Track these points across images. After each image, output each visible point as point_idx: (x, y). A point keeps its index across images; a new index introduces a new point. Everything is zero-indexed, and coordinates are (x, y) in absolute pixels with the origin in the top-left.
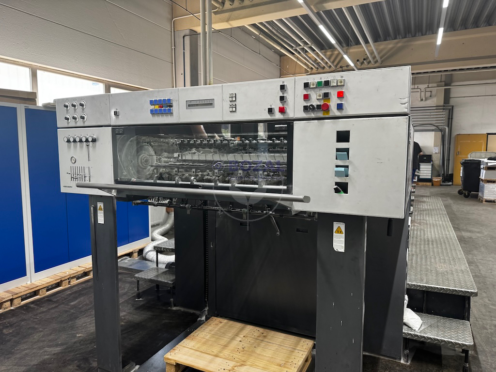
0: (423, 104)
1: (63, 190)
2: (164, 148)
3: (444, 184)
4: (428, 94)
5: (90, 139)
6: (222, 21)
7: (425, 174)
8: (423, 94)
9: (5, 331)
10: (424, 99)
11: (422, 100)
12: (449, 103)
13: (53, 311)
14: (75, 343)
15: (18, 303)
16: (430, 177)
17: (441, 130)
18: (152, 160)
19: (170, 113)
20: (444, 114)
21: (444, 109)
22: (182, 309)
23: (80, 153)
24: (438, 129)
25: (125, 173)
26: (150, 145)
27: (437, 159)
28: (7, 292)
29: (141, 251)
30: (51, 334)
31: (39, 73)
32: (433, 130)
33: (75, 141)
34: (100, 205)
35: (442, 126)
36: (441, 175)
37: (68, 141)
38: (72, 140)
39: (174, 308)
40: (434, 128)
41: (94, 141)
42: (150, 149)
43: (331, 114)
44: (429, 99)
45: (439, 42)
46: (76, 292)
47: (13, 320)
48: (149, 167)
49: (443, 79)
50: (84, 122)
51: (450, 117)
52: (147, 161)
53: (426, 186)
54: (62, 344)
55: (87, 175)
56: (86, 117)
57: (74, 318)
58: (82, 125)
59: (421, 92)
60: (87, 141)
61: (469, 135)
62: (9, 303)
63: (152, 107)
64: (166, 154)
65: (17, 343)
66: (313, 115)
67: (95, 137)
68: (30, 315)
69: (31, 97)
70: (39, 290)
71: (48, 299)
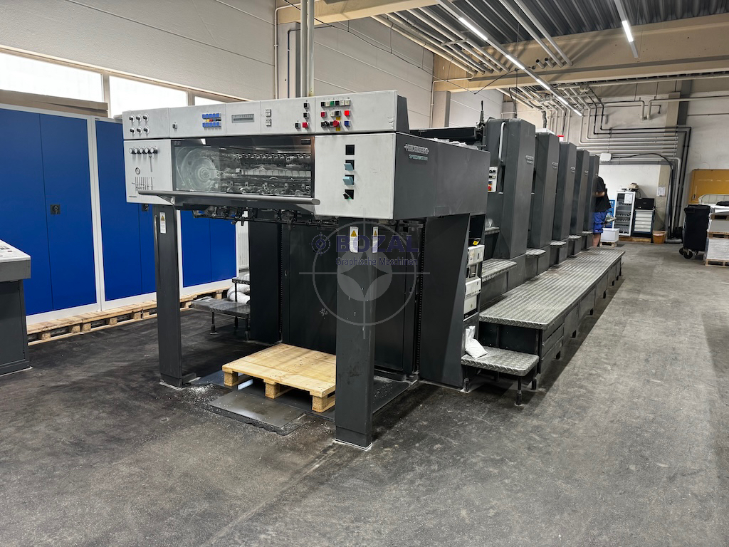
0: (647, 124)
1: (129, 200)
2: (227, 163)
3: (670, 241)
4: (655, 110)
5: (152, 151)
6: (334, 12)
7: (642, 226)
8: (647, 109)
9: (74, 349)
10: (648, 116)
11: (645, 118)
12: (685, 124)
13: (123, 337)
14: (142, 360)
15: (87, 328)
16: (649, 231)
17: (670, 163)
18: (213, 174)
19: (219, 126)
20: (676, 140)
21: (677, 132)
22: (257, 343)
23: (144, 163)
24: (666, 161)
25: (184, 184)
26: (211, 158)
27: (662, 206)
28: (77, 316)
29: (225, 293)
30: (119, 354)
31: (112, 79)
32: (658, 163)
33: (139, 152)
34: (162, 215)
35: (672, 156)
36: (667, 227)
37: (133, 153)
38: (136, 151)
39: (249, 342)
40: (660, 159)
41: (156, 152)
42: (210, 162)
43: (341, 131)
44: (656, 117)
45: (630, 38)
46: (148, 325)
47: (84, 341)
48: (209, 181)
49: (679, 87)
50: (147, 135)
51: (686, 145)
52: (206, 174)
53: (643, 243)
54: (129, 361)
55: (150, 185)
56: (148, 130)
57: (143, 343)
58: (145, 137)
59: (644, 106)
60: (149, 152)
61: (712, 170)
62: (78, 327)
63: (204, 121)
64: (228, 169)
65: (87, 358)
66: (328, 131)
67: (156, 148)
68: (100, 339)
69: (102, 109)
70: (109, 318)
71: (119, 329)
